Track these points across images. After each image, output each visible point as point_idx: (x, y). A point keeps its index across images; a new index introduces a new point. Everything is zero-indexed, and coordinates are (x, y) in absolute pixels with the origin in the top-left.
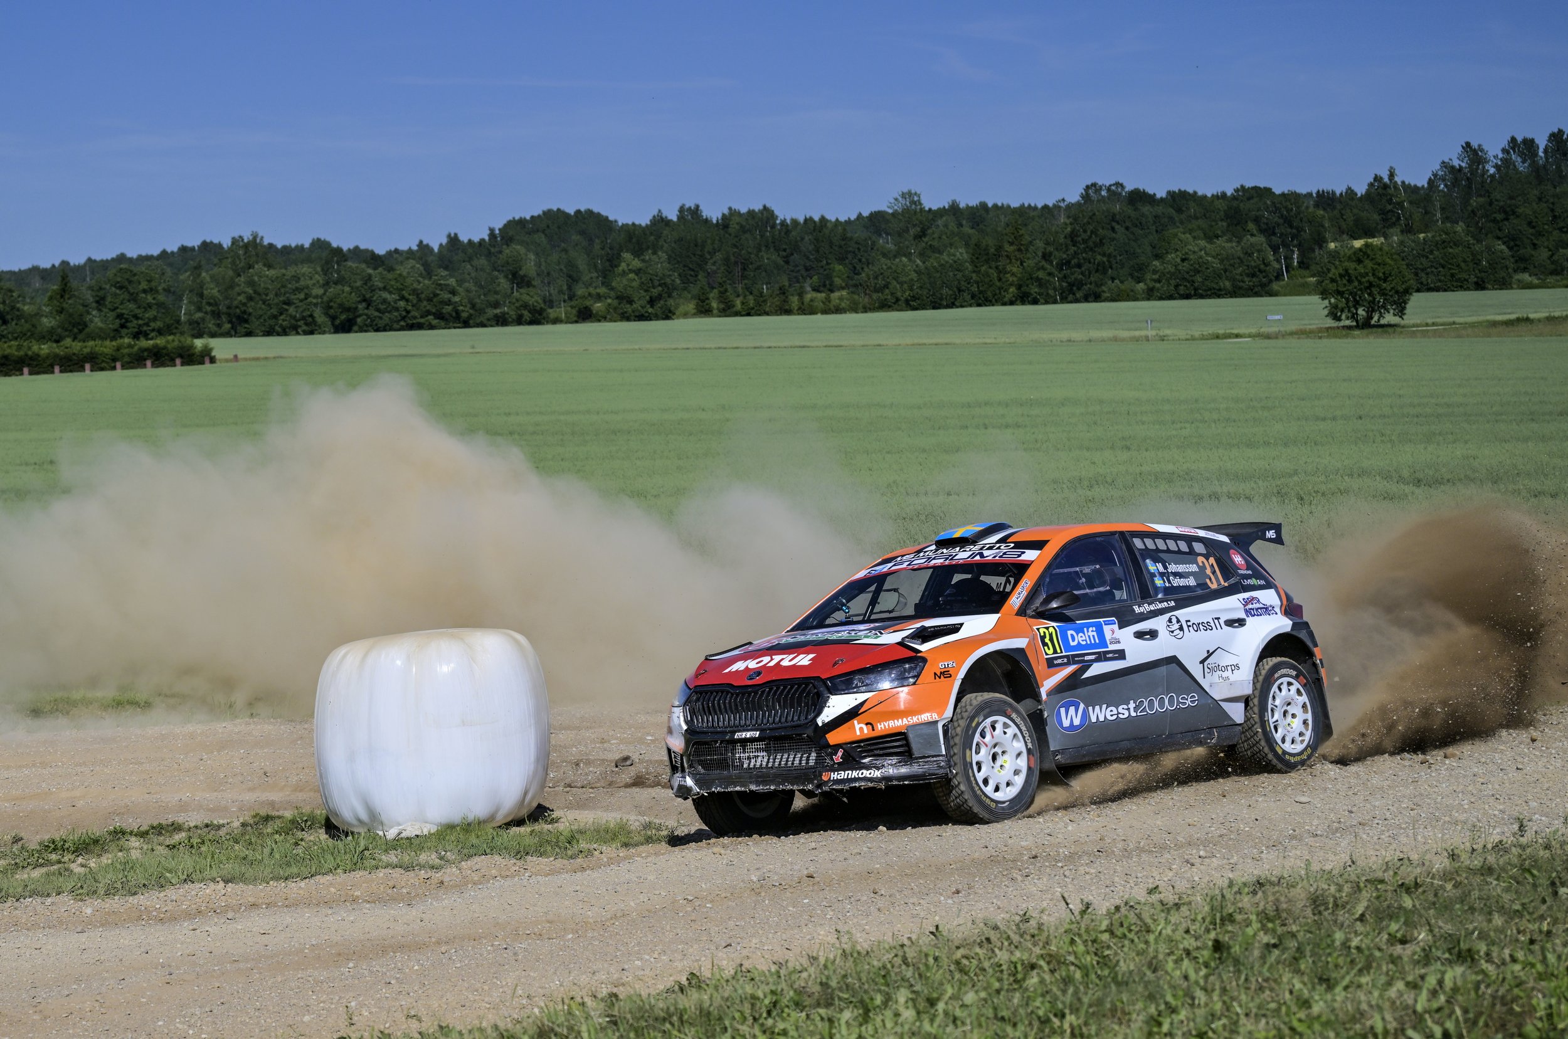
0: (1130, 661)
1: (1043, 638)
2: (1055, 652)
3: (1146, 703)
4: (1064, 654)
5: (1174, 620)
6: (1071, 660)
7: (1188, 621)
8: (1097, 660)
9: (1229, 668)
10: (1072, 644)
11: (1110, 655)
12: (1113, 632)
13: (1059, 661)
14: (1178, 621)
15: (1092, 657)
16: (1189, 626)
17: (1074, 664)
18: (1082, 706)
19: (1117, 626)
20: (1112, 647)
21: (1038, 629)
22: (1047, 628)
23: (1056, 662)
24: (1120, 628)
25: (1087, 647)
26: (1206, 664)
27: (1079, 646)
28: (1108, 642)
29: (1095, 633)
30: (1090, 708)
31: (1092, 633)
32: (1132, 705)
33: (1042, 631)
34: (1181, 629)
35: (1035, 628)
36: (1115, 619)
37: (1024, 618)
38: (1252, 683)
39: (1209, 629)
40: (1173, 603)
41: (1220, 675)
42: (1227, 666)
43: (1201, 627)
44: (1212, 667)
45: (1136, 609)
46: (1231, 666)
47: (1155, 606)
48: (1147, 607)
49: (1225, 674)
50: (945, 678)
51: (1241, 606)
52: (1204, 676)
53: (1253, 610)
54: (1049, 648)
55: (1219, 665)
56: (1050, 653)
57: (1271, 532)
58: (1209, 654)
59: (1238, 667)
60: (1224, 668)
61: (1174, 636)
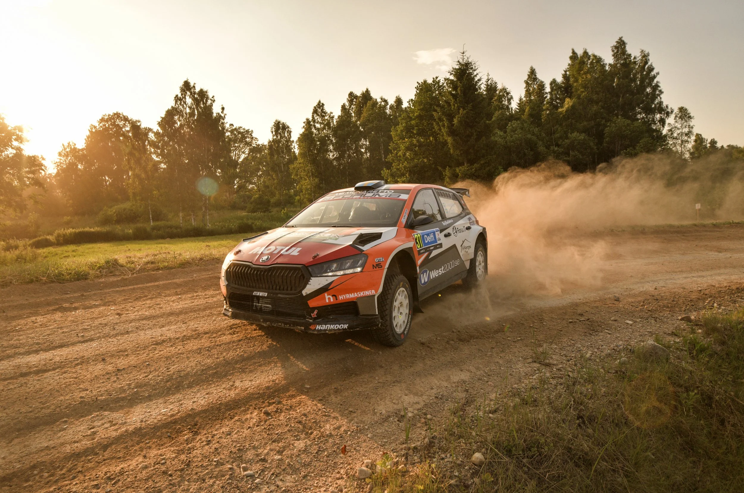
0: (444, 248)
1: (416, 240)
2: (421, 247)
3: (446, 267)
4: (423, 247)
5: (455, 228)
6: (425, 250)
8: (434, 249)
10: (426, 241)
11: (438, 246)
12: (438, 235)
13: (422, 251)
15: (432, 248)
17: (426, 252)
18: (428, 272)
20: (438, 242)
21: (414, 235)
24: (440, 233)
25: (431, 243)
26: (462, 246)
27: (429, 243)
28: (437, 240)
29: (433, 236)
30: (431, 273)
32: (443, 268)
33: (416, 236)
34: (456, 232)
35: (412, 235)
36: (438, 229)
37: (407, 229)
39: (463, 231)
40: (452, 220)
43: (461, 231)
45: (443, 224)
47: (448, 222)
48: (446, 223)
50: (379, 268)
51: (468, 221)
52: (461, 252)
53: (471, 223)
54: (418, 245)
56: (419, 247)
57: (467, 193)
58: (463, 242)
61: (455, 235)
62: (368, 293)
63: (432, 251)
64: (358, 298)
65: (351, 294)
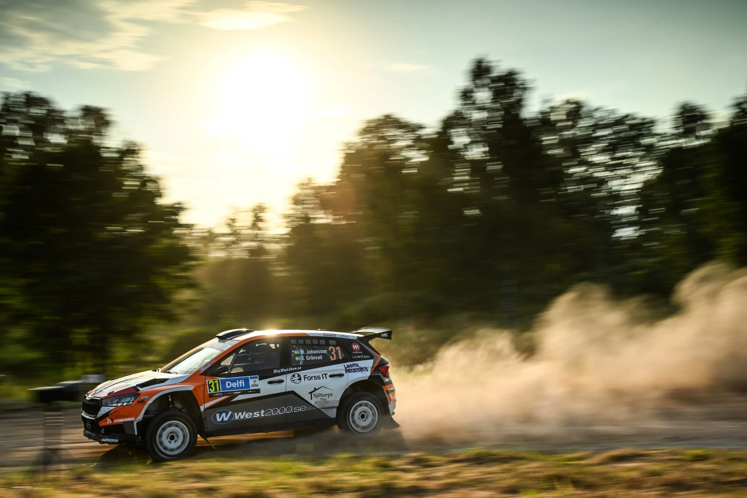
1: (210, 386)
2: (216, 390)
3: (272, 411)
4: (221, 391)
5: (296, 376)
6: (224, 394)
7: (304, 376)
8: (241, 394)
9: (327, 395)
10: (227, 387)
11: (250, 392)
12: (255, 381)
14: (299, 375)
15: (239, 392)
16: (305, 378)
17: (226, 396)
18: (230, 413)
19: (258, 379)
20: (251, 388)
21: (208, 381)
22: (214, 381)
23: (215, 395)
24: (260, 380)
25: (237, 388)
26: (313, 394)
27: (232, 388)
28: (250, 386)
29: (243, 383)
30: (236, 414)
31: (242, 383)
32: (263, 411)
33: (211, 382)
34: (300, 379)
35: (207, 381)
36: (258, 376)
37: (205, 376)
38: (339, 401)
39: (318, 379)
40: (300, 368)
41: (321, 398)
42: (326, 394)
43: (313, 378)
44: (317, 395)
45: (275, 371)
46: (328, 394)
47: (288, 370)
48: (282, 370)
49: (324, 398)
50: (142, 403)
51: (344, 368)
52: (311, 399)
53: (352, 370)
54: (212, 389)
55: (321, 394)
56: (212, 391)
57: (384, 334)
58: (315, 390)
59: (331, 395)
60: (324, 396)
61: (294, 383)
62: (130, 419)
63: (237, 395)
64: (124, 422)
65: (121, 419)
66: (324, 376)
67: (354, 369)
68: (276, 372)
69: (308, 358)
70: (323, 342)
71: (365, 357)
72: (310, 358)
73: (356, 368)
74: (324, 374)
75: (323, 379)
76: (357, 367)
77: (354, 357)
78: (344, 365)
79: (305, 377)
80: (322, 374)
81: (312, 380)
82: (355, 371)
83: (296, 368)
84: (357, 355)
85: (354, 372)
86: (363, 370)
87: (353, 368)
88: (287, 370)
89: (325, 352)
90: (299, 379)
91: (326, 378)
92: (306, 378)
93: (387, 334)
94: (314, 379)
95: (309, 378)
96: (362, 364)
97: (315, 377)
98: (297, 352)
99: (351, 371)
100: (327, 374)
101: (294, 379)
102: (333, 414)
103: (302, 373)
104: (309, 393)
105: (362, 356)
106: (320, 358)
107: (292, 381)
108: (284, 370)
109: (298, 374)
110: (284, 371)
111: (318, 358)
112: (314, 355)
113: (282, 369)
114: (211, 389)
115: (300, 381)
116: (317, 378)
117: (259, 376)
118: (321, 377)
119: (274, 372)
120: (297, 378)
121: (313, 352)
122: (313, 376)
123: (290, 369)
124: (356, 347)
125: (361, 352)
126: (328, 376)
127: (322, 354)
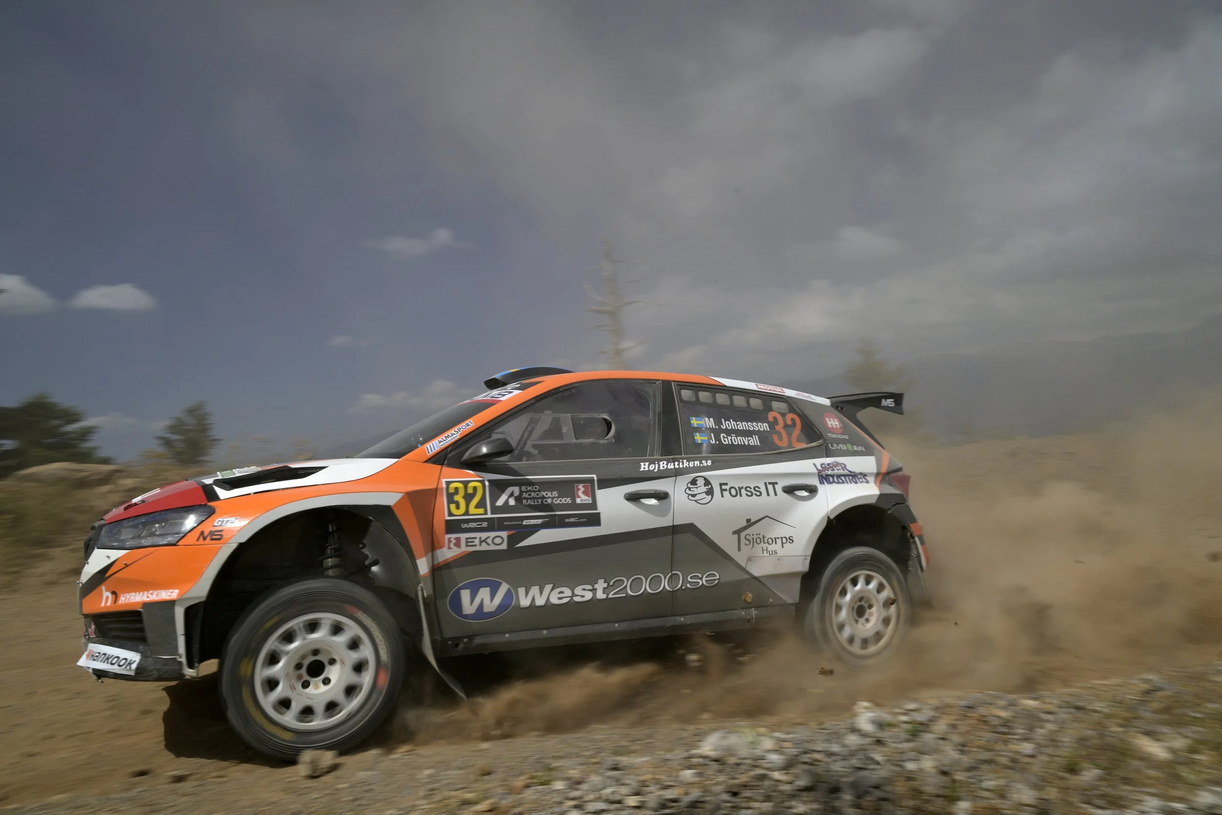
1: (452, 495)
3: (627, 583)
4: (485, 516)
5: (700, 482)
6: (494, 524)
7: (721, 485)
8: (547, 525)
9: (779, 541)
11: (572, 520)
12: (588, 491)
13: (473, 525)
14: (707, 482)
15: (539, 521)
16: (722, 490)
17: (499, 529)
18: (505, 587)
19: (597, 484)
21: (448, 483)
22: (466, 482)
23: (464, 526)
24: (600, 487)
25: (534, 507)
26: (743, 535)
30: (521, 590)
32: (600, 585)
34: (710, 492)
35: (444, 481)
36: (595, 476)
37: (440, 466)
38: (809, 559)
39: (756, 494)
40: (709, 463)
41: (765, 548)
42: (775, 538)
43: (743, 491)
44: (753, 539)
45: (644, 467)
46: (782, 538)
47: (679, 464)
48: (663, 465)
49: (772, 548)
50: (212, 539)
51: (817, 472)
52: (739, 550)
53: (833, 476)
54: (458, 507)
55: (764, 537)
56: (458, 513)
57: (889, 401)
58: (750, 523)
59: (791, 540)
60: (770, 541)
61: (696, 501)
62: (165, 595)
63: (535, 529)
64: (146, 605)
65: (139, 592)
66: (770, 487)
67: (839, 476)
68: (647, 469)
69: (726, 439)
70: (755, 403)
71: (855, 448)
72: (731, 440)
73: (841, 472)
74: (770, 483)
75: (768, 495)
76: (844, 470)
77: (832, 446)
78: (814, 464)
79: (724, 487)
80: (765, 483)
81: (741, 496)
82: (840, 481)
83: (697, 463)
84: (838, 441)
85: (838, 483)
86: (858, 479)
87: (836, 472)
88: (674, 465)
89: (764, 427)
90: (708, 493)
91: (776, 494)
92: (726, 490)
93: (892, 400)
94: (747, 495)
95: (733, 492)
96: (854, 463)
97: (748, 489)
98: (696, 420)
99: (831, 479)
100: (776, 483)
101: (696, 491)
102: (790, 594)
103: (716, 475)
104: (734, 533)
105: (849, 446)
106: (754, 441)
107: (690, 497)
108: (667, 464)
109: (705, 479)
110: (669, 467)
111: (748, 441)
112: (739, 433)
113: (661, 463)
114: (453, 506)
115: (710, 496)
116: (754, 492)
117: (597, 476)
118: (763, 490)
119: (642, 469)
120: (701, 488)
121: (737, 425)
122: (742, 488)
123: (683, 464)
124: (832, 422)
125: (847, 437)
126: (779, 488)
127: (758, 433)
